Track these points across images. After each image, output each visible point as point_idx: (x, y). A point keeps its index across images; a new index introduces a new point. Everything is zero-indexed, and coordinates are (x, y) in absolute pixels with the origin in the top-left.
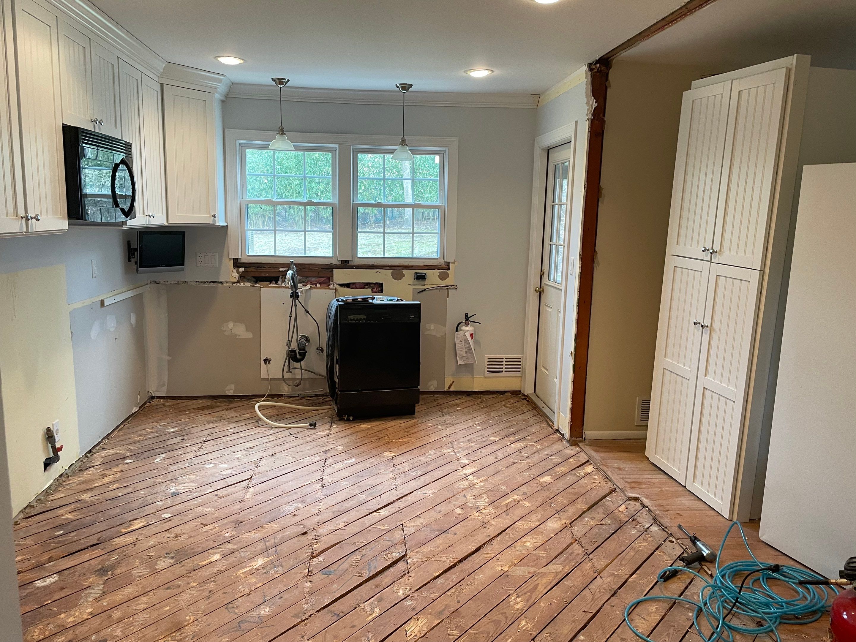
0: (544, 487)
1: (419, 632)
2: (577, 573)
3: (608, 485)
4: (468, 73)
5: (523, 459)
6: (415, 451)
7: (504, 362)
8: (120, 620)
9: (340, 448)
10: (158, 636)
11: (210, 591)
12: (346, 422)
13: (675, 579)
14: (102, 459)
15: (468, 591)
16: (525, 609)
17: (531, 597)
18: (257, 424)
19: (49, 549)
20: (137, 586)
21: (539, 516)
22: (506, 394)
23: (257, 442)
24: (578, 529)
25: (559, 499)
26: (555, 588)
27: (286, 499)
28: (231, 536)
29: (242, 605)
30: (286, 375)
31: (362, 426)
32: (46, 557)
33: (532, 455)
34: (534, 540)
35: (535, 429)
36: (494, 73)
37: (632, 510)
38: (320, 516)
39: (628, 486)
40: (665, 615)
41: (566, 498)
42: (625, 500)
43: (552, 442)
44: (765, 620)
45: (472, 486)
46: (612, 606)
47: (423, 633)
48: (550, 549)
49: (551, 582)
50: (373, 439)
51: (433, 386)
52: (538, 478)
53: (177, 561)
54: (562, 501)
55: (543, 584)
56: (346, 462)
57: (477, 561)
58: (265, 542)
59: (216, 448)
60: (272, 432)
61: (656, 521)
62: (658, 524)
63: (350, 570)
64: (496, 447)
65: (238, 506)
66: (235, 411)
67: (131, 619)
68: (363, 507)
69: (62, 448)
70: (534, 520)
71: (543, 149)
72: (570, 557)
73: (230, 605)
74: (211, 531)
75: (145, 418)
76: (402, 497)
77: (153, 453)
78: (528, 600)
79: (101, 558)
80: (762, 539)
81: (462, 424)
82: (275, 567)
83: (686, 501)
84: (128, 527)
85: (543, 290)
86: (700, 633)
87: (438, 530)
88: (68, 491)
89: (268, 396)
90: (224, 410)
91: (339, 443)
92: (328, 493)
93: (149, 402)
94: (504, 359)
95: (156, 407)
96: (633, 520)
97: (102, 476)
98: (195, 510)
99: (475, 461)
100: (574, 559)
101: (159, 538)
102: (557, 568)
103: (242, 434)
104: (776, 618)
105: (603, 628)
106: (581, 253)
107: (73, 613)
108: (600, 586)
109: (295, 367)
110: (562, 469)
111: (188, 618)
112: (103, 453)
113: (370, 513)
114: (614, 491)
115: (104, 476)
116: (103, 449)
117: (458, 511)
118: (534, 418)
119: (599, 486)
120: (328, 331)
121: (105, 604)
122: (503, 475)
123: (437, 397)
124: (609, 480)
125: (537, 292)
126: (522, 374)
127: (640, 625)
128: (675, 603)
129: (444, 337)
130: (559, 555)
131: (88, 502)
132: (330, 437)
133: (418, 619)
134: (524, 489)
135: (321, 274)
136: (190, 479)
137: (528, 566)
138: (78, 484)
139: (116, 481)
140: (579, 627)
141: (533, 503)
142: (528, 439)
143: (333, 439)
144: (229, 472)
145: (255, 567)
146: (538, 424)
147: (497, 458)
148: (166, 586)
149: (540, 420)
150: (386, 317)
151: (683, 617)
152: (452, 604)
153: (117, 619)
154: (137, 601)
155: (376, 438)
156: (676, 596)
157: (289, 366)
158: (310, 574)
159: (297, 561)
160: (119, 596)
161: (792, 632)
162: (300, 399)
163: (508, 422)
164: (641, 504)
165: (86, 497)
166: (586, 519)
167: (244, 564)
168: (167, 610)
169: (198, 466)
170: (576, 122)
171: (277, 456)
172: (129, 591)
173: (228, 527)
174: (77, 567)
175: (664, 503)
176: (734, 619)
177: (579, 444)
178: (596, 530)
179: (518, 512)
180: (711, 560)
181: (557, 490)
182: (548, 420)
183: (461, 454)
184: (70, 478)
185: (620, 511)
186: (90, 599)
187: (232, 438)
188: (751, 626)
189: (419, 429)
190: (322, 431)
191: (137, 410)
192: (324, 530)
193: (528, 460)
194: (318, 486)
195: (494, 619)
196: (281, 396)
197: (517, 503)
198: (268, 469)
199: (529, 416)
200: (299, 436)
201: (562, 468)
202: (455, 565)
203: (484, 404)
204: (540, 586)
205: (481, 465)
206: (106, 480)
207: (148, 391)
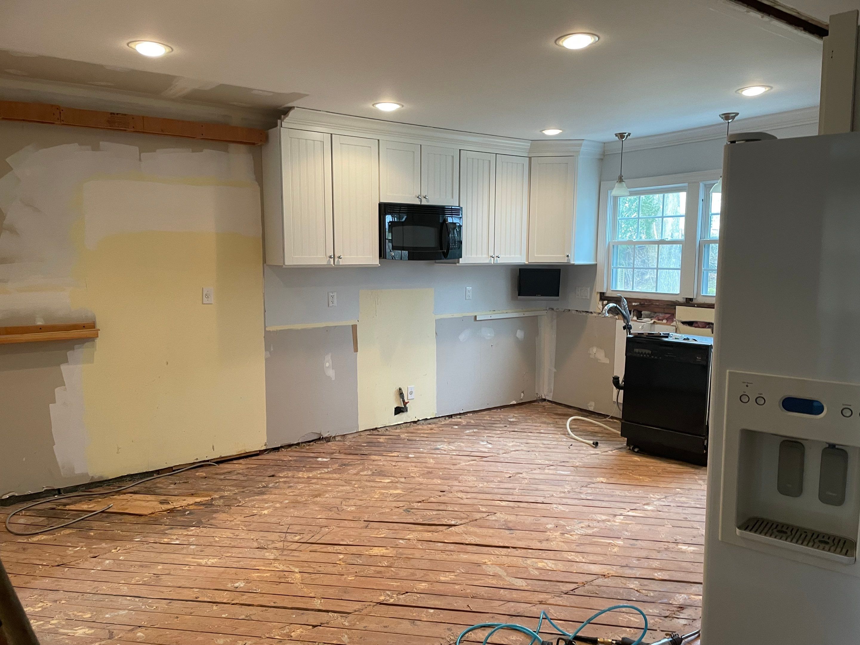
2: (526, 594)
9: (578, 464)
12: (630, 452)
16: (442, 582)
21: (601, 559)
24: (605, 582)
26: (487, 588)
31: (635, 458)
55: (486, 582)
56: (559, 472)
63: (418, 515)
74: (411, 470)
76: (537, 503)
77: (474, 427)
84: (388, 454)
87: (507, 527)
88: (404, 430)
91: (586, 461)
105: (454, 618)
115: (433, 429)
116: (467, 418)
117: (550, 526)
130: (544, 580)
131: (400, 437)
135: (666, 311)
136: (459, 445)
138: (414, 429)
143: (589, 457)
150: (671, 355)
158: (400, 507)
159: (409, 500)
165: (404, 435)
184: (419, 426)
186: (319, 472)
191: (516, 403)
192: (453, 495)
194: (508, 476)
204: (481, 581)
207: (538, 394)
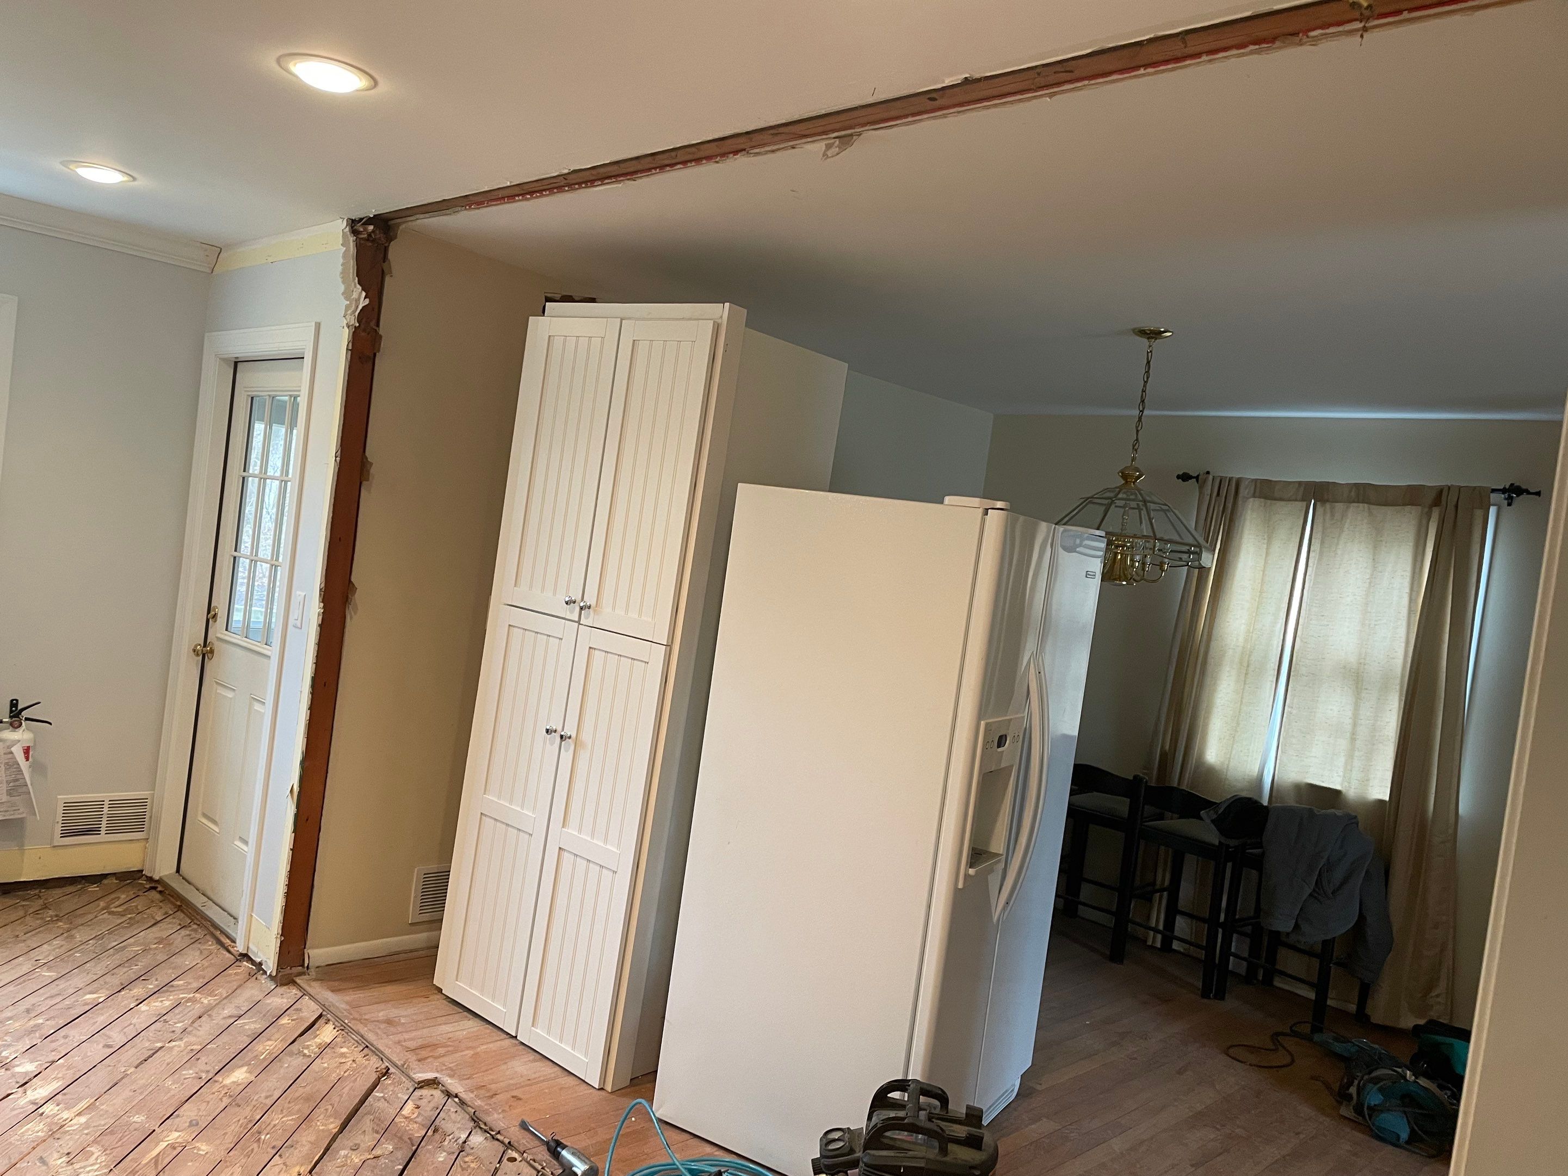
0: (237, 1098)
3: (372, 1062)
4: (71, 167)
5: (174, 1036)
7: (106, 810)
21: (237, 1172)
22: (105, 882)
25: (275, 1118)
33: (193, 1022)
35: (191, 958)
36: (136, 183)
37: (428, 1109)
39: (412, 1058)
41: (290, 1114)
42: (411, 1090)
43: (235, 985)
45: (56, 1131)
52: (217, 1078)
54: (283, 1122)
61: (477, 1122)
62: (481, 1128)
64: (101, 1019)
71: (225, 360)
80: (659, 1114)
83: (522, 1067)
85: (212, 651)
94: (107, 803)
96: (434, 1132)
99: (53, 1062)
106: (323, 585)
110: (267, 1047)
114: (386, 1073)
118: (183, 932)
119: (354, 1070)
122: (133, 1087)
124: (373, 1051)
125: (198, 655)
126: (149, 834)
134: (189, 1111)
141: (218, 1142)
142: (178, 986)
146: (196, 945)
147: (109, 1046)
149: (198, 936)
163: (123, 948)
164: (442, 1091)
166: (342, 1152)
170: (318, 326)
175: (485, 1079)
177: (298, 980)
181: (267, 1097)
182: (218, 933)
183: (12, 1049)
185: (406, 1118)
193: (188, 1038)
197: (179, 1150)
199: (172, 928)
201: (270, 1043)
203: (51, 913)
205: (72, 1071)
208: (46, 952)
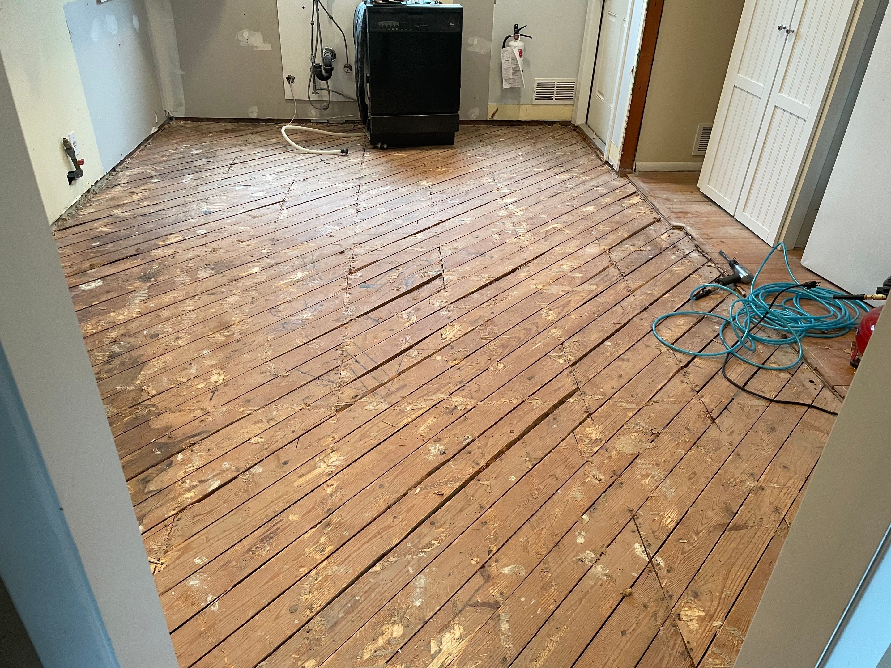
0: (586, 217)
1: (454, 335)
2: (611, 291)
3: (653, 215)
5: (567, 189)
6: (454, 180)
7: (555, 87)
8: (168, 319)
9: (374, 176)
10: (208, 332)
11: (253, 298)
12: (380, 150)
13: (707, 298)
14: (128, 178)
15: (502, 305)
16: (556, 320)
17: (562, 310)
18: (285, 149)
19: (89, 258)
20: (181, 291)
21: (578, 242)
22: (554, 125)
23: (286, 167)
24: (616, 255)
25: (601, 227)
26: (587, 304)
27: (321, 221)
28: (269, 252)
29: (285, 311)
30: (313, 97)
31: (397, 154)
32: (87, 265)
33: (576, 186)
34: (571, 264)
35: (582, 161)
37: (674, 238)
38: (356, 238)
39: (674, 215)
40: (692, 327)
41: (608, 227)
42: (669, 229)
43: (600, 174)
44: (791, 333)
45: (510, 215)
46: (641, 319)
47: (458, 337)
48: (586, 271)
49: (583, 299)
50: (408, 168)
51: (474, 114)
52: (581, 208)
53: (218, 271)
54: (604, 229)
55: (575, 300)
56: (381, 189)
57: (512, 280)
58: (303, 258)
59: (244, 171)
60: (301, 157)
61: (697, 248)
62: (698, 250)
63: (387, 284)
64: (539, 178)
65: (272, 226)
66: (261, 135)
67: (179, 318)
68: (400, 231)
69: (83, 162)
70: (573, 245)
72: (605, 278)
73: (273, 310)
74: (248, 247)
75: (167, 139)
76: (439, 223)
77: (179, 174)
78: (559, 313)
79: (142, 267)
80: (803, 264)
81: (505, 155)
82: (314, 280)
83: (732, 230)
84: (164, 241)
86: (723, 342)
87: (475, 254)
88: (98, 207)
89: (295, 121)
90: (249, 134)
91: (373, 171)
92: (364, 217)
93: (168, 123)
94: (556, 83)
95: (176, 129)
96: (674, 247)
97: (130, 194)
98: (230, 228)
99: (516, 191)
100: (609, 280)
101: (197, 252)
102: (591, 287)
103: (271, 159)
104: (802, 331)
105: (630, 337)
107: (122, 312)
108: (632, 303)
109: (322, 87)
111: (234, 319)
112: (128, 172)
113: (407, 237)
114: (659, 220)
115: (132, 193)
116: (127, 168)
117: (496, 237)
118: (583, 150)
119: (644, 216)
120: (356, 42)
121: (152, 305)
122: (545, 205)
123: (478, 127)
124: (655, 210)
126: (574, 102)
127: (666, 335)
128: (703, 318)
129: (488, 55)
130: (594, 276)
131: (120, 217)
132: (363, 164)
133: (453, 326)
134: (565, 217)
136: (221, 199)
137: (563, 285)
138: (107, 201)
139: (146, 199)
140: (607, 335)
141: (573, 231)
142: (574, 171)
143: (366, 167)
144: (260, 194)
145: (295, 279)
146: (588, 156)
147: (539, 189)
148: (210, 292)
149: (589, 152)
150: (422, 24)
151: (710, 330)
152: (486, 315)
153: (165, 318)
154: (183, 303)
155: (412, 167)
156: (705, 312)
157: (315, 86)
158: (348, 287)
159: (336, 276)
160: (166, 299)
161: (815, 344)
162: (329, 124)
163: (555, 153)
164: (684, 232)
165: (117, 212)
166: (626, 246)
167: (284, 277)
168: (214, 312)
169: (228, 187)
171: (309, 181)
172: (172, 295)
173: (265, 244)
174: (120, 274)
175: (709, 231)
176: (760, 332)
177: (629, 175)
178: (635, 255)
179: (558, 238)
180: (747, 281)
181: (599, 219)
182: (598, 152)
183: (501, 184)
184: (98, 195)
185: (662, 239)
186: (137, 301)
187: (260, 162)
188: (775, 338)
189: (458, 159)
190: (356, 158)
191: (156, 130)
192: (360, 250)
193: (572, 191)
194: (353, 211)
195: (525, 327)
196: (309, 121)
197: (557, 230)
198: (300, 193)
199: (578, 148)
200: (331, 162)
201: (608, 199)
202: (490, 283)
203: (529, 135)
204: (572, 302)
205: (522, 195)
206: (135, 198)
207: (165, 111)
208: (524, 150)
